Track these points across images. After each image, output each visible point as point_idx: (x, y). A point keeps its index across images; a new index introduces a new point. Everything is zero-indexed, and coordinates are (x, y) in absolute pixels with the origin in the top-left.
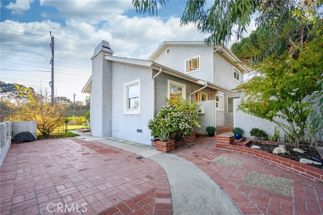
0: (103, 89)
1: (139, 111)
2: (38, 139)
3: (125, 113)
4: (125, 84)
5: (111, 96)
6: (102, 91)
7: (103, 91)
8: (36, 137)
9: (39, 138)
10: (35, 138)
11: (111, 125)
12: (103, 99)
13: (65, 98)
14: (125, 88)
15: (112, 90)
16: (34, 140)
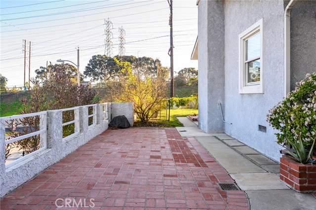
0: (209, 50)
1: (261, 86)
2: (134, 126)
3: (240, 92)
4: (240, 36)
5: (224, 60)
6: (207, 53)
7: (209, 55)
8: (132, 123)
9: (136, 125)
10: (130, 125)
11: (223, 112)
12: (209, 68)
13: (193, 69)
14: (240, 43)
15: (224, 50)
16: (129, 126)
